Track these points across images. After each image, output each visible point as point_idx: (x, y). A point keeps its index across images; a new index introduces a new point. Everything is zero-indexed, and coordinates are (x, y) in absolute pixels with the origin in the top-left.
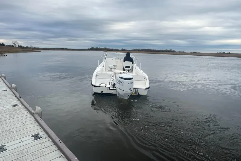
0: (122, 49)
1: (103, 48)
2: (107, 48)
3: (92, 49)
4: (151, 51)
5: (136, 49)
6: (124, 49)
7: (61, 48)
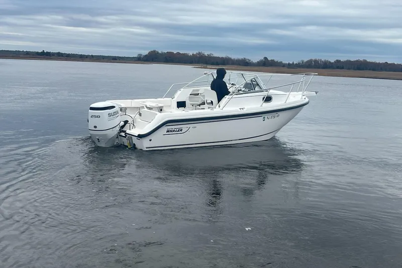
0: (262, 58)
1: (191, 53)
2: (206, 53)
3: (153, 58)
4: (374, 70)
5: (316, 61)
6: (269, 59)
7: (40, 51)
